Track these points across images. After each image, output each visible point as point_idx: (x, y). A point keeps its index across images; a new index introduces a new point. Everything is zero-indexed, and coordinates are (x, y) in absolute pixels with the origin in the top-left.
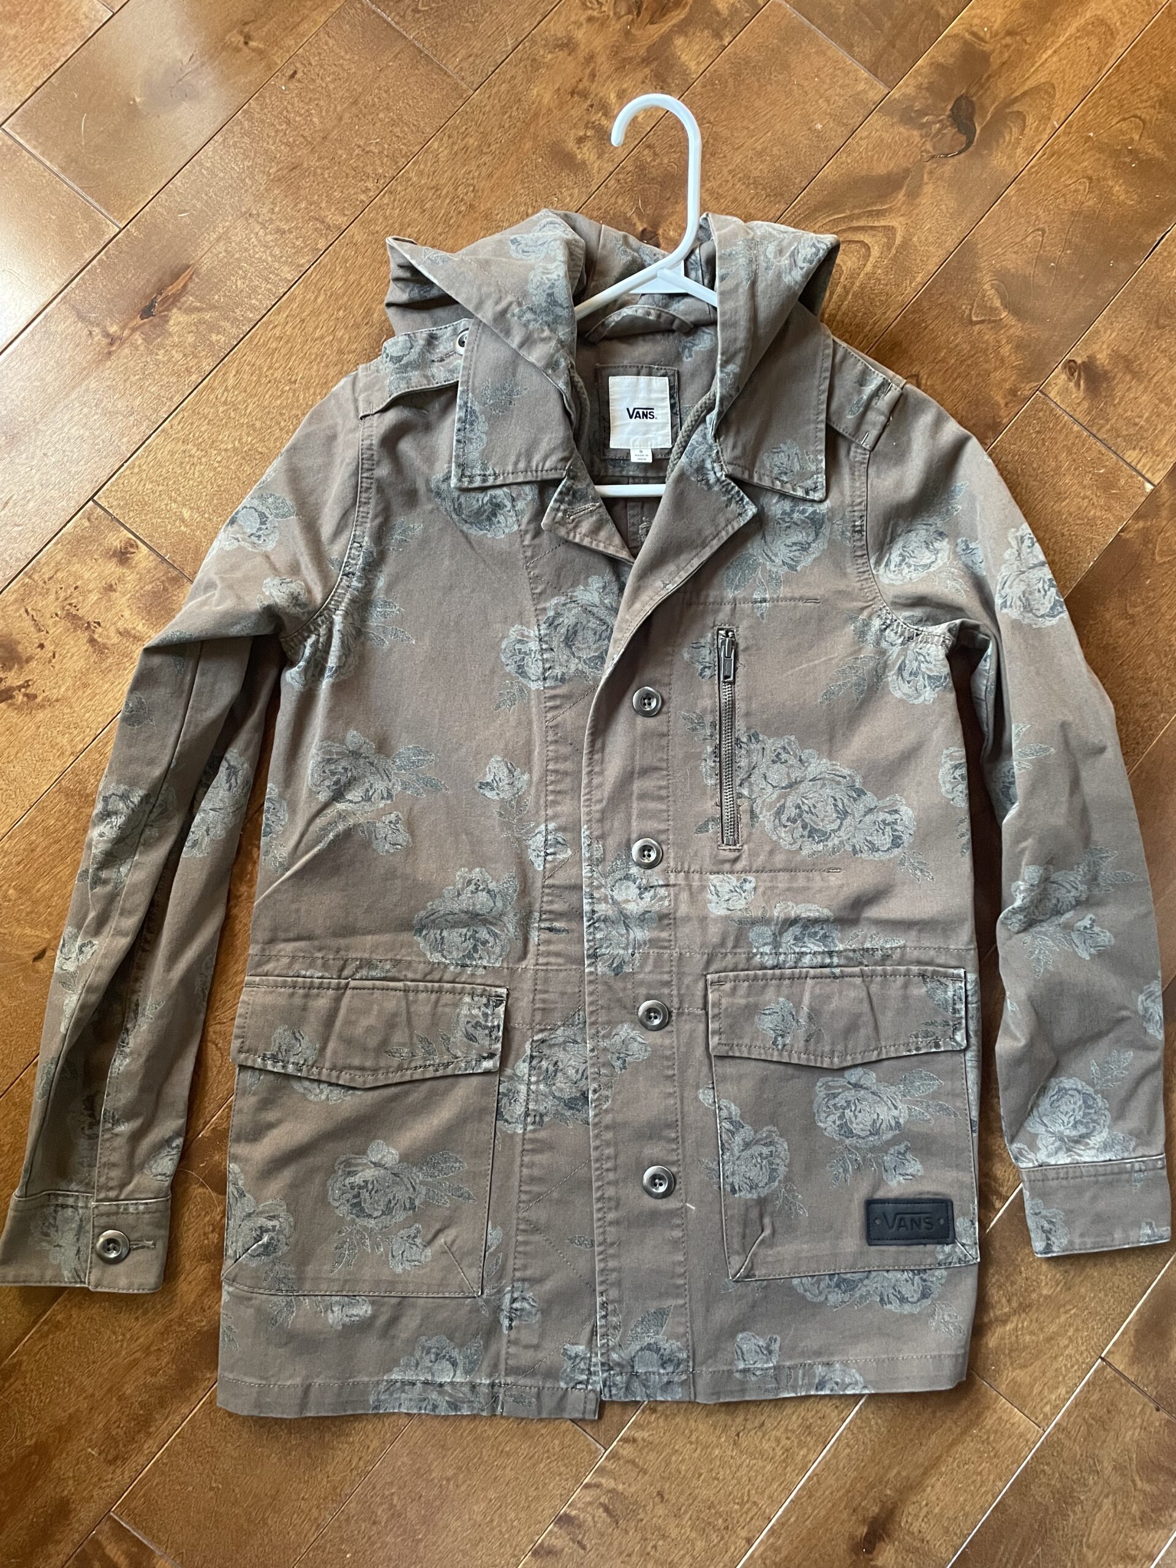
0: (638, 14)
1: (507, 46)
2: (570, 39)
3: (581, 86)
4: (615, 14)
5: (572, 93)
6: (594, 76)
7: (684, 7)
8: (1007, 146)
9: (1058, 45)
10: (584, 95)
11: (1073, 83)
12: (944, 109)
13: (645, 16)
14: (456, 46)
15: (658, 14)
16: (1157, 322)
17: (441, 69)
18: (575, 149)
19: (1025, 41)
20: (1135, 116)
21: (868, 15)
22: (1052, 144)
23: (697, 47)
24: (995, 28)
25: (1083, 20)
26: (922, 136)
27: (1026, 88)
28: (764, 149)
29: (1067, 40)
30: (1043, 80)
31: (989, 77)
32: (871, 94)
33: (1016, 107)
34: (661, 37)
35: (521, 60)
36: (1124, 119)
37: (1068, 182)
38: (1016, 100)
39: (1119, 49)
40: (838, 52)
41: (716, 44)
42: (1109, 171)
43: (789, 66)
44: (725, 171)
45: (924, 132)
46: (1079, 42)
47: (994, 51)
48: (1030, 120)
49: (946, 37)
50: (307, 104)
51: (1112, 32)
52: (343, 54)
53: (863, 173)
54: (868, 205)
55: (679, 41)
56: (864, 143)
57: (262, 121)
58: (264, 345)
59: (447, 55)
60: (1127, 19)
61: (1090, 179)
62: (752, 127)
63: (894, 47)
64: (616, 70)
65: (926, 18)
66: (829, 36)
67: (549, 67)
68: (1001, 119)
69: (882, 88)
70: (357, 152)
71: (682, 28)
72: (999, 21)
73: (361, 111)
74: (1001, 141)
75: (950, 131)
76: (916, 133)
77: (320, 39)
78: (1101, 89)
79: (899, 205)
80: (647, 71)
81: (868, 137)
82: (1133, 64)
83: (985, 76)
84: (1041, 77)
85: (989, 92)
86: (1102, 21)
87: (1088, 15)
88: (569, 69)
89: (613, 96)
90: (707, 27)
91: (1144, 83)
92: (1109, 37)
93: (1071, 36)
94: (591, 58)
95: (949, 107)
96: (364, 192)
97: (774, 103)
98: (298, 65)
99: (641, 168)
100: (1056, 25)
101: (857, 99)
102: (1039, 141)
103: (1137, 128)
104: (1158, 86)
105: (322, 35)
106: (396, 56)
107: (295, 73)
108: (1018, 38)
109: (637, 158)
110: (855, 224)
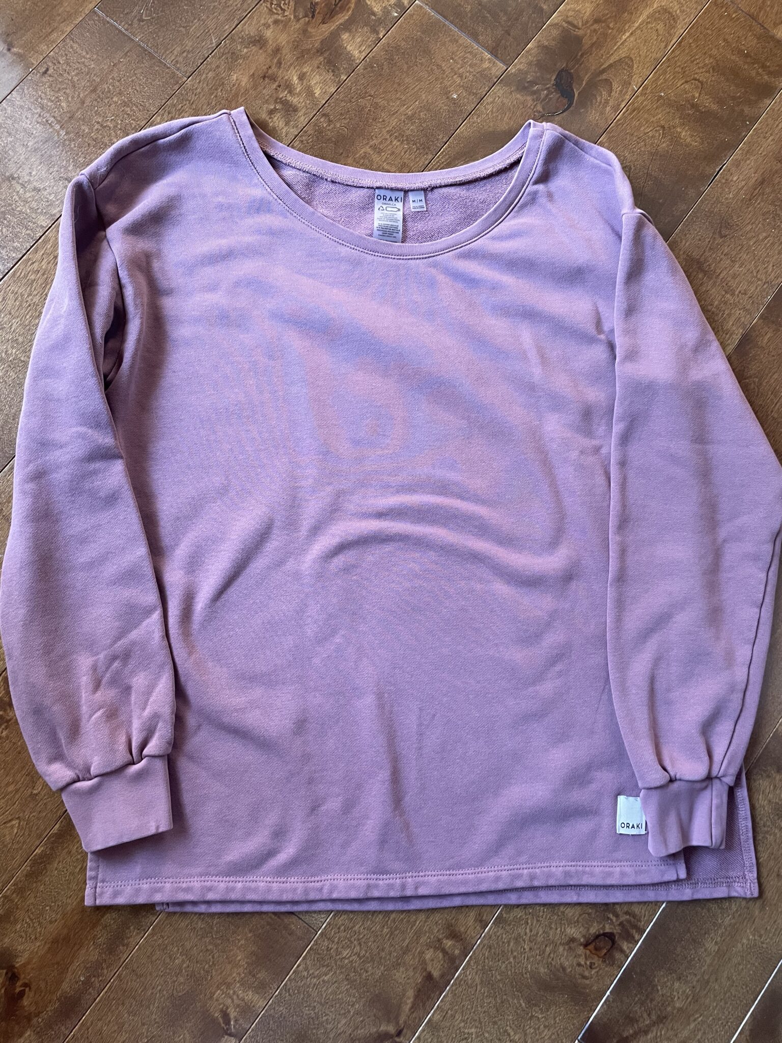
0: (313, 17)
1: (212, 44)
2: (261, 37)
3: (270, 72)
4: (295, 17)
5: (264, 77)
6: (281, 64)
7: (348, 11)
8: (599, 105)
9: (634, 28)
10: (273, 78)
11: (646, 57)
12: (550, 80)
13: (319, 18)
14: (173, 45)
15: (328, 16)
16: (720, 232)
17: (161, 62)
18: (267, 119)
19: (608, 27)
20: (696, 79)
21: (489, 12)
22: (633, 103)
23: (359, 40)
24: (585, 18)
25: (651, 9)
26: (533, 100)
27: (611, 62)
28: (413, 115)
29: (640, 25)
30: (623, 55)
31: (582, 56)
32: (494, 70)
33: (604, 76)
34: (331, 33)
35: (223, 54)
36: (686, 82)
37: (646, 131)
38: (604, 71)
39: (680, 30)
40: (466, 40)
41: (373, 37)
42: (677, 121)
43: (430, 52)
44: (384, 131)
45: (535, 97)
46: (650, 26)
47: (586, 35)
48: (615, 85)
49: (549, 25)
50: (57, 92)
51: (675, 19)
52: (84, 54)
55: (345, 36)
56: (490, 107)
57: (21, 107)
58: (25, 276)
59: (165, 51)
60: (685, 8)
61: (663, 127)
62: (403, 98)
63: (509, 35)
64: (298, 58)
65: (534, 13)
66: (461, 28)
67: (245, 58)
68: (593, 85)
69: (502, 66)
70: (96, 127)
71: (347, 27)
72: (587, 14)
73: (99, 97)
74: (594, 101)
75: (555, 96)
76: (529, 98)
77: (67, 45)
78: (668, 60)
80: (321, 58)
81: (493, 102)
82: (691, 41)
83: (580, 54)
84: (623, 53)
85: (582, 66)
86: (666, 9)
87: (655, 6)
88: (260, 59)
89: (295, 78)
90: (366, 25)
91: (700, 55)
92: (672, 22)
93: (643, 22)
94: (277, 50)
95: (554, 78)
97: (419, 80)
98: (50, 64)
99: (320, 132)
100: (632, 13)
101: (483, 75)
102: (622, 101)
103: (697, 87)
104: (710, 56)
105: (68, 41)
106: (126, 54)
107: (47, 70)
108: (603, 24)
109: (315, 125)
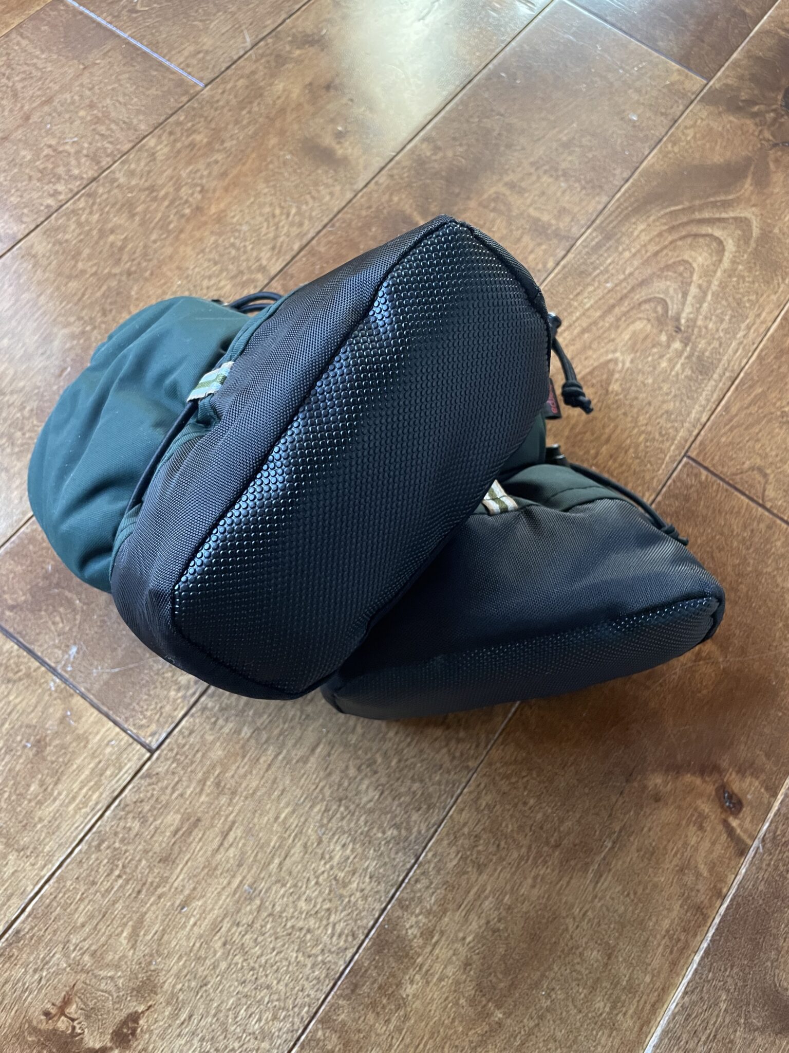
1: (245, 42)
12: (775, 98)
18: (333, 144)
26: (756, 125)
28: (571, 140)
32: (686, 85)
35: (263, 56)
44: (526, 163)
53: (696, 162)
54: (709, 196)
59: (170, 51)
62: (552, 119)
65: (732, 17)
67: (299, 61)
69: (700, 81)
70: (45, 153)
73: (55, 110)
76: (748, 122)
77: (11, 41)
79: (747, 195)
81: (694, 126)
95: (780, 97)
96: (52, 196)
97: (575, 94)
99: (420, 162)
101: (673, 91)
105: (13, 35)
106: (105, 54)
109: (414, 153)
110: (697, 216)
